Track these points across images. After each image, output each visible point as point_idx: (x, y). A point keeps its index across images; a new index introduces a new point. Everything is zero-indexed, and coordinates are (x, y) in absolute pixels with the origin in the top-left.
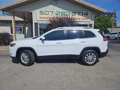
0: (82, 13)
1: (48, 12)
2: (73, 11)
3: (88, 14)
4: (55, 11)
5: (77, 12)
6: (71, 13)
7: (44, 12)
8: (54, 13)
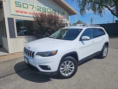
0: (61, 12)
1: (27, 4)
2: (53, 9)
3: (65, 13)
4: (35, 6)
5: (57, 11)
6: (52, 10)
7: (22, 4)
8: (34, 8)
